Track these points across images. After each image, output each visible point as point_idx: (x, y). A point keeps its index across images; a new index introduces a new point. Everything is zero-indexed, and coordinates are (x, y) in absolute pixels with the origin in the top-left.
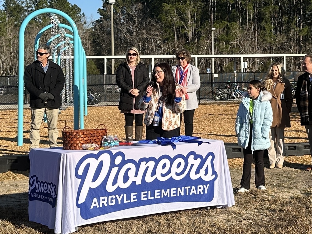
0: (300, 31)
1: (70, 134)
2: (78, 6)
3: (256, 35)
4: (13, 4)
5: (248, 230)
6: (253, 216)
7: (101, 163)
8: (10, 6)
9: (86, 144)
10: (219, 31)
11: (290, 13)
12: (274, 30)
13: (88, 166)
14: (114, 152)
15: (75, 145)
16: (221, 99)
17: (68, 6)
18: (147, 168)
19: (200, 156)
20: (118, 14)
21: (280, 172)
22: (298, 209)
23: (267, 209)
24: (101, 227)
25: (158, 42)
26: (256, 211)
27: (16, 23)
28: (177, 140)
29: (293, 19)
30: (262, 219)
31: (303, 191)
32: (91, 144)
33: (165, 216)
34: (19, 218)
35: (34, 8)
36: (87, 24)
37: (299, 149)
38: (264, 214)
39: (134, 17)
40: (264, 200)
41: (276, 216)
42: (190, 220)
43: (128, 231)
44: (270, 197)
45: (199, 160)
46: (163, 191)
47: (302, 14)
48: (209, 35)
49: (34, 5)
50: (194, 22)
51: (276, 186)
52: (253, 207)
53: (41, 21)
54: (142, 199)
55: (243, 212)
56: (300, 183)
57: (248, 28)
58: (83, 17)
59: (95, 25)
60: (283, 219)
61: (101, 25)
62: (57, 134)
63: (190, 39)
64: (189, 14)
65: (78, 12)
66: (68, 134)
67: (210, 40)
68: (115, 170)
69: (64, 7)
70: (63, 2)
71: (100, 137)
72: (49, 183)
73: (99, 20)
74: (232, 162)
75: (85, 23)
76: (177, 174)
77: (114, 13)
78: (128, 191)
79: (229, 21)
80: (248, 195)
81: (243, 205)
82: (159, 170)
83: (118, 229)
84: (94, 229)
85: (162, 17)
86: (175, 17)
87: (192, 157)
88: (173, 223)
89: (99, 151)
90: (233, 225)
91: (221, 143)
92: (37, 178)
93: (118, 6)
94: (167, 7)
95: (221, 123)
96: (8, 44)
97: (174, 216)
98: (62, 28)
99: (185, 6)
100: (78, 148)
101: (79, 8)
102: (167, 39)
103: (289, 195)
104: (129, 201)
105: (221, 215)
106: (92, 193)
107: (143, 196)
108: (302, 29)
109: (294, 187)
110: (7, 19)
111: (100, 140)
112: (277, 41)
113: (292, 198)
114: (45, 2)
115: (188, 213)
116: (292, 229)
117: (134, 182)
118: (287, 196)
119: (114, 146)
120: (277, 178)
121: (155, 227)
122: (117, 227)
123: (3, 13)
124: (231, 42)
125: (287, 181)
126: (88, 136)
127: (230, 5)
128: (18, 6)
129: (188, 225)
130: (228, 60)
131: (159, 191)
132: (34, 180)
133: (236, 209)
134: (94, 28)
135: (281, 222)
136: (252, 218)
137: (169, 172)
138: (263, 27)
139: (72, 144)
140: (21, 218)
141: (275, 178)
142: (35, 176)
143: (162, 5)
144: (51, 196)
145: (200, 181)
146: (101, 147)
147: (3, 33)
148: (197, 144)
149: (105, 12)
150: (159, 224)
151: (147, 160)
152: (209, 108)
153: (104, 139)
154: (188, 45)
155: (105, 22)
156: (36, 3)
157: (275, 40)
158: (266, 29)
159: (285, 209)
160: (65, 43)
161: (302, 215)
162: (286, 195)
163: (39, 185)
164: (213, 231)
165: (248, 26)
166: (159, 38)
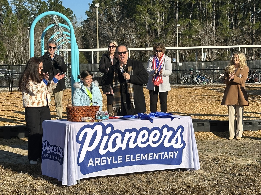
0: (253, 25)
1: (72, 109)
2: (71, 10)
3: (215, 30)
4: (22, 9)
5: (213, 189)
6: (217, 178)
7: (96, 132)
8: (20, 10)
9: (84, 117)
10: (183, 27)
11: (245, 11)
12: (230, 25)
13: (86, 134)
14: (105, 124)
15: (76, 118)
16: (185, 84)
17: (63, 10)
18: (131, 137)
19: (172, 129)
20: (102, 15)
21: (237, 144)
22: (255, 174)
23: (228, 173)
24: (97, 181)
25: (133, 37)
26: (218, 174)
27: (24, 24)
28: (153, 115)
29: (247, 15)
30: (224, 181)
31: (259, 159)
32: (88, 117)
33: (145, 175)
34: (36, 172)
35: (38, 12)
36: (78, 24)
37: (254, 125)
38: (226, 177)
39: (114, 17)
40: (225, 166)
41: (236, 179)
42: (165, 179)
43: (118, 185)
44: (230, 163)
45: (171, 132)
46: (142, 155)
47: (255, 11)
48: (174, 30)
49: (38, 9)
50: (162, 20)
51: (235, 154)
52: (216, 171)
53: (43, 21)
54: (126, 161)
55: (208, 175)
56: (256, 153)
57: (207, 24)
58: (75, 18)
59: (84, 24)
60: (242, 182)
61: (88, 24)
62: (62, 110)
63: (159, 34)
64: (158, 14)
65: (70, 14)
66: (71, 109)
67: (176, 35)
68: (106, 138)
69: (60, 10)
70: (59, 7)
71: (94, 112)
72: (58, 147)
73: (86, 20)
74: (196, 134)
75: (76, 23)
76: (154, 142)
77: (98, 14)
78: (115, 154)
79: (192, 19)
80: (211, 161)
81: (207, 169)
82: (140, 139)
83: (109, 184)
84: (92, 183)
85: (137, 17)
86: (147, 16)
87: (165, 129)
88: (152, 181)
89: (94, 123)
90: (201, 185)
91: (189, 118)
92: (48, 142)
93: (101, 8)
94: (140, 8)
95: (186, 103)
96: (19, 40)
97: (152, 176)
98: (61, 27)
99: (155, 7)
100: (78, 120)
101: (71, 11)
102: (141, 35)
103: (246, 162)
104: (116, 162)
105: (190, 177)
106: (89, 154)
107: (127, 158)
108: (255, 24)
109: (250, 156)
110: (18, 20)
111: (95, 114)
112: (233, 34)
113: (249, 165)
114: (46, 7)
115: (164, 174)
116: (251, 190)
117: (120, 148)
118: (245, 163)
119: (105, 119)
120: (236, 149)
121: (138, 183)
122: (109, 182)
123: (15, 16)
124: (193, 36)
125: (244, 151)
126: (86, 111)
127: (192, 5)
128: (26, 10)
129: (164, 183)
130: (190, 51)
131: (140, 155)
132: (46, 144)
133: (202, 172)
134: (83, 27)
135: (241, 184)
136: (216, 179)
137: (147, 141)
138: (221, 23)
139: (74, 117)
140: (37, 173)
141: (233, 148)
142: (47, 141)
143: (136, 7)
144: (60, 157)
145: (171, 149)
146: (95, 120)
147: (15, 32)
148: (170, 119)
149: (91, 13)
150: (141, 181)
151: (130, 131)
152: (176, 91)
153: (97, 114)
154: (158, 39)
155: (91, 22)
156: (39, 8)
157: (231, 34)
158: (223, 25)
159: (243, 174)
160: (63, 39)
161: (259, 179)
162: (243, 162)
163: (50, 147)
164: (184, 189)
165: (207, 23)
166: (134, 33)
